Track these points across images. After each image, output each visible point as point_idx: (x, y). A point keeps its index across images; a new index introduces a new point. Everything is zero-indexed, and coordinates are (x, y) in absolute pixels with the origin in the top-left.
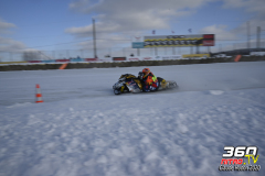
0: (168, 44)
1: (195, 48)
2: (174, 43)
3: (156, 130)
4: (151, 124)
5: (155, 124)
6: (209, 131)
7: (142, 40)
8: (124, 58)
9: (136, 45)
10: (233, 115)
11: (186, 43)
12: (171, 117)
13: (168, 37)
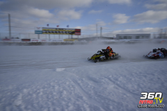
0: (56, 33)
1: (70, 36)
2: (59, 33)
7: (41, 30)
8: (29, 40)
9: (37, 32)
11: (66, 33)
13: (56, 29)
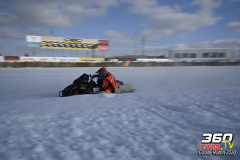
3: (51, 136)
4: (45, 130)
5: (50, 130)
6: (103, 133)
10: (124, 116)
12: (67, 122)
